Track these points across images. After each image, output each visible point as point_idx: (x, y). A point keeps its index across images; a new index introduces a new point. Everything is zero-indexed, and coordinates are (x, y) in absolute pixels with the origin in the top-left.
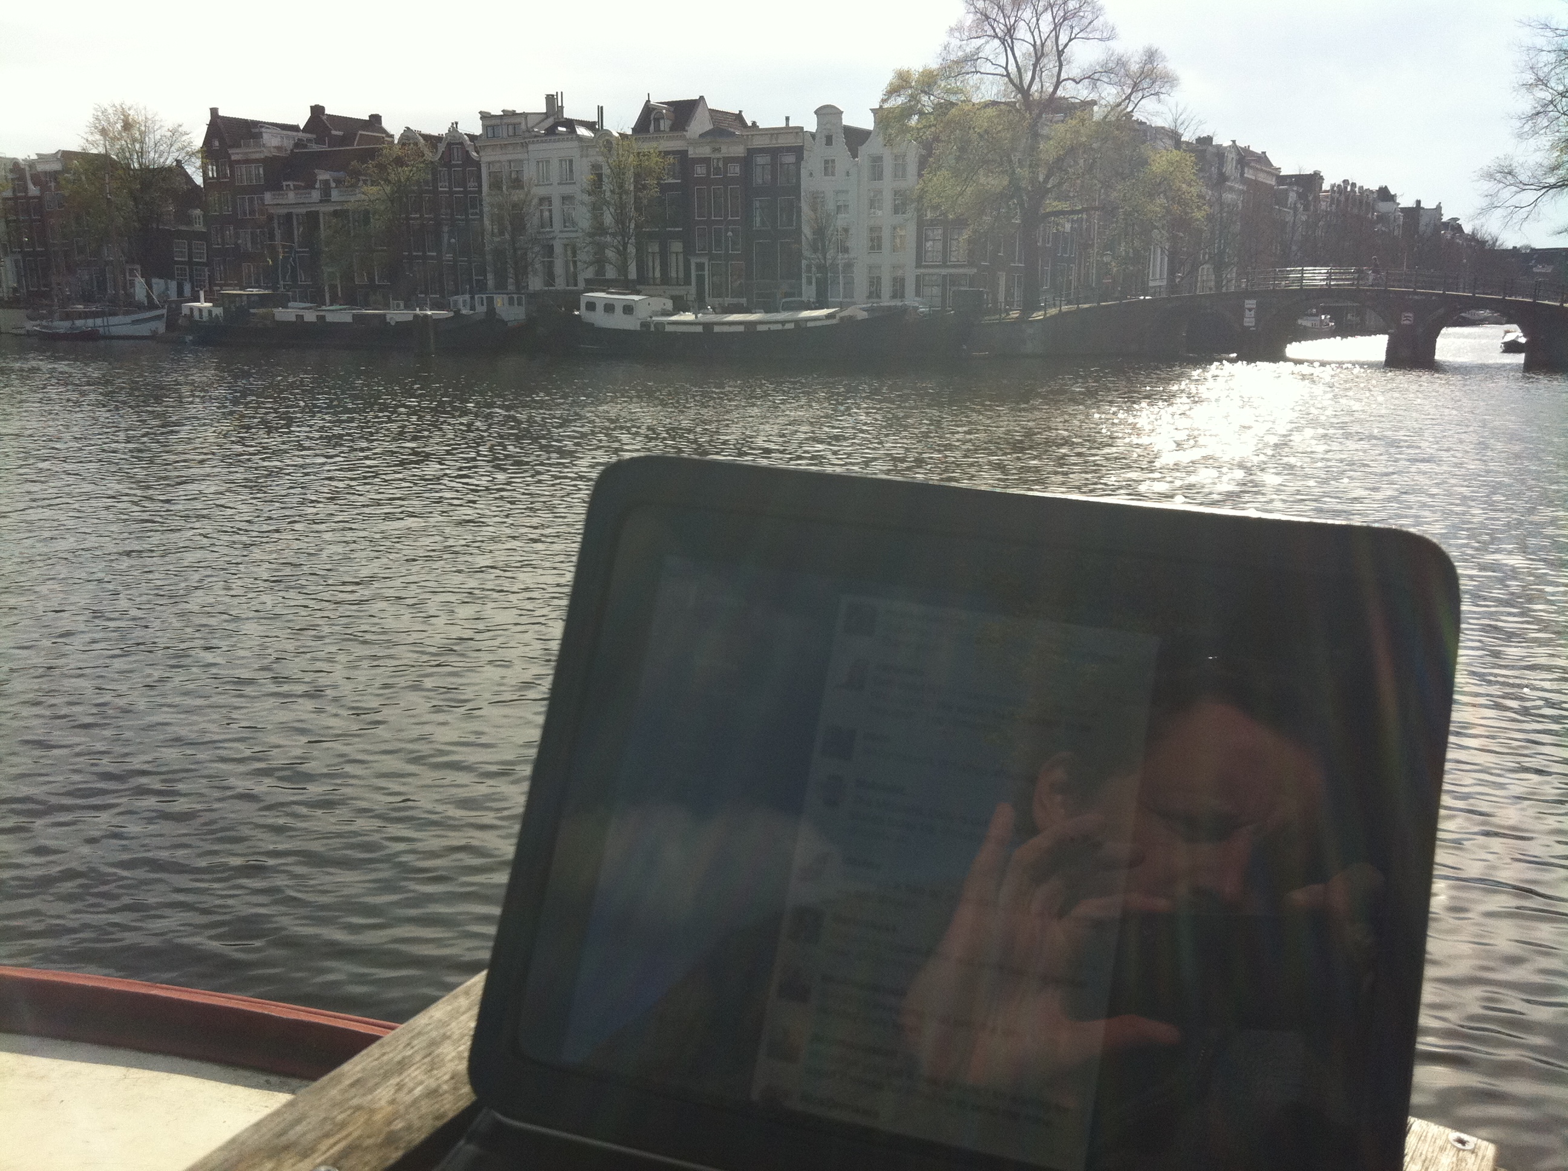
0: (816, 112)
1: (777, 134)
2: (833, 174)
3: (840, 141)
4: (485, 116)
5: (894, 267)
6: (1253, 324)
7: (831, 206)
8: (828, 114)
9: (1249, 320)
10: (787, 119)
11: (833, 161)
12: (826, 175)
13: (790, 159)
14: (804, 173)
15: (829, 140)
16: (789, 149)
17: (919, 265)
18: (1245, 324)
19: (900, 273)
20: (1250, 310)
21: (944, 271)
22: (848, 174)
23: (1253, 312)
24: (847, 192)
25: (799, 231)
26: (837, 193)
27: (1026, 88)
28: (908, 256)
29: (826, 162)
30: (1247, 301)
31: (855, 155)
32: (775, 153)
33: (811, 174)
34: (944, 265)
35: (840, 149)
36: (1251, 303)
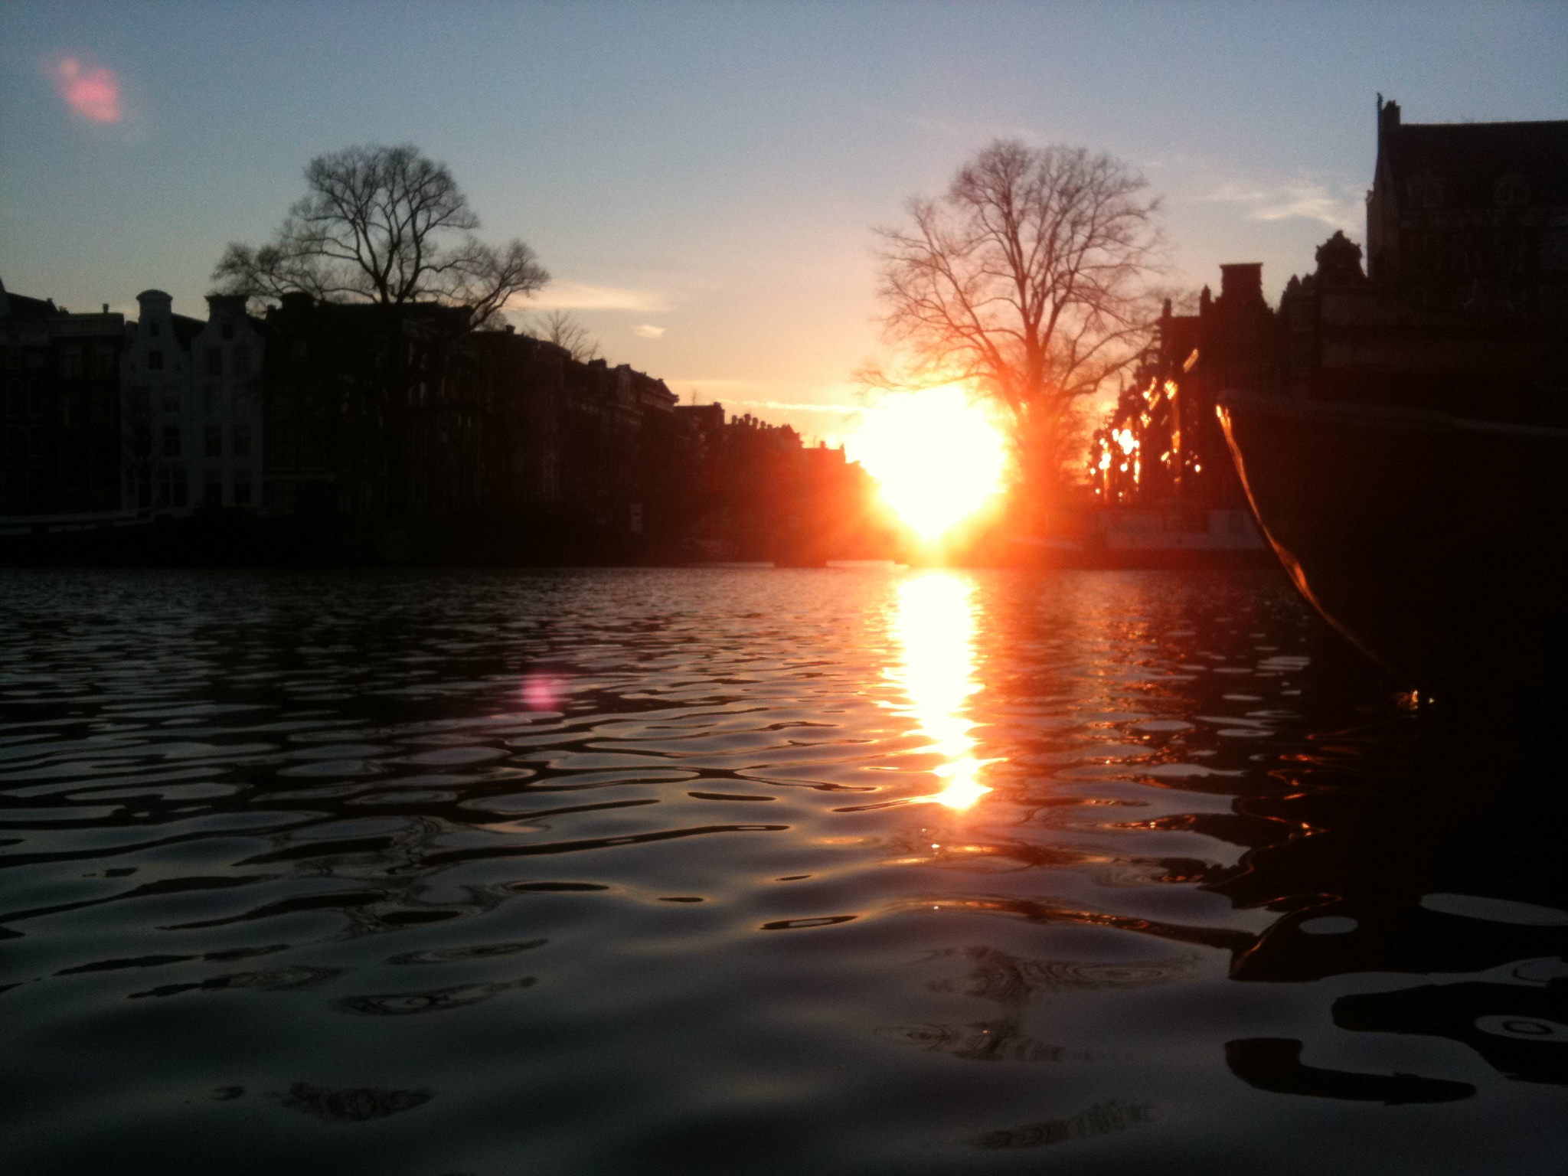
0: (139, 298)
1: (92, 320)
2: (160, 367)
3: (166, 333)
5: (237, 473)
6: (640, 529)
7: (156, 403)
8: (154, 302)
9: (636, 525)
10: (106, 307)
11: (161, 353)
12: (152, 367)
13: (107, 350)
14: (124, 365)
15: (155, 331)
16: (106, 339)
17: (267, 470)
18: (632, 530)
19: (244, 479)
20: (637, 515)
21: (299, 478)
22: (179, 366)
23: (640, 516)
24: (177, 387)
25: (117, 431)
26: (165, 388)
27: (382, 274)
28: (254, 461)
29: (151, 355)
31: (186, 348)
32: (87, 342)
33: (133, 367)
35: (167, 342)
36: (637, 508)
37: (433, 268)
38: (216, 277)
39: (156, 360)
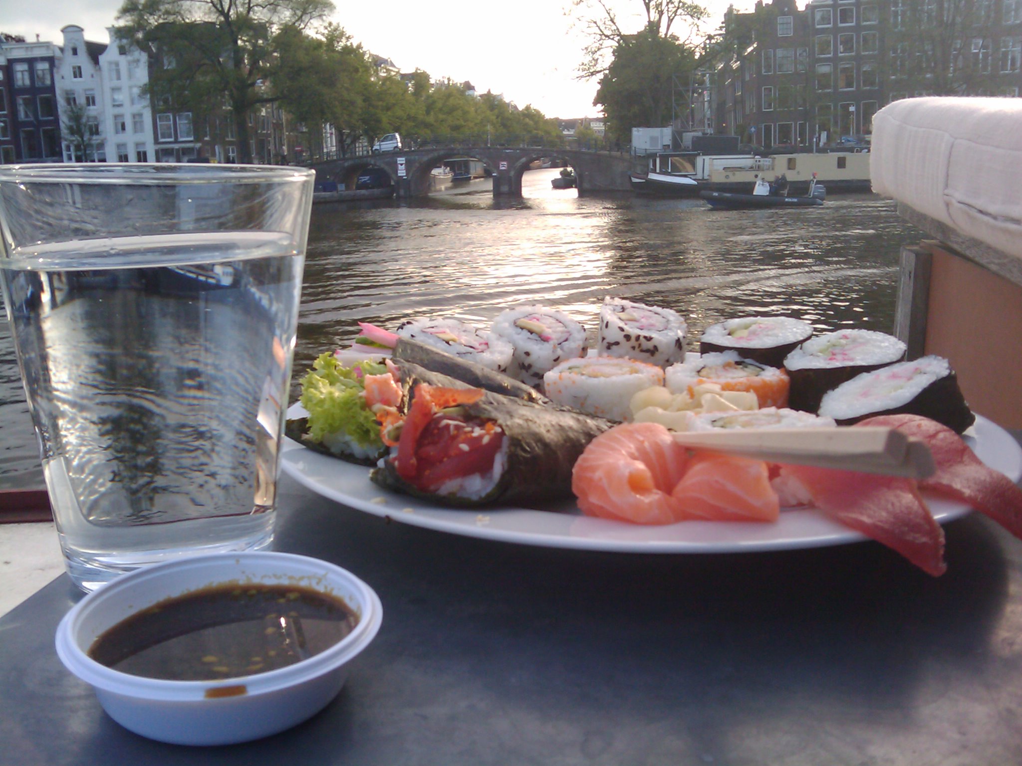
0: (63, 31)
1: (32, 48)
2: (81, 76)
3: (82, 51)
5: (137, 145)
6: (405, 174)
7: (82, 101)
8: (72, 31)
9: (402, 172)
10: (38, 36)
11: (79, 68)
12: (75, 77)
13: (45, 66)
14: (57, 78)
15: (75, 52)
16: (43, 59)
17: (156, 141)
18: (399, 175)
19: (141, 149)
20: (402, 165)
21: (176, 146)
22: (92, 76)
23: (403, 165)
24: (92, 90)
25: (57, 121)
26: (85, 90)
27: (226, 11)
28: (147, 136)
29: (74, 68)
30: (399, 159)
31: (96, 61)
32: (31, 62)
33: (63, 78)
34: (176, 142)
35: (83, 60)
36: (401, 160)
37: (261, 6)
38: (118, 18)
39: (78, 72)
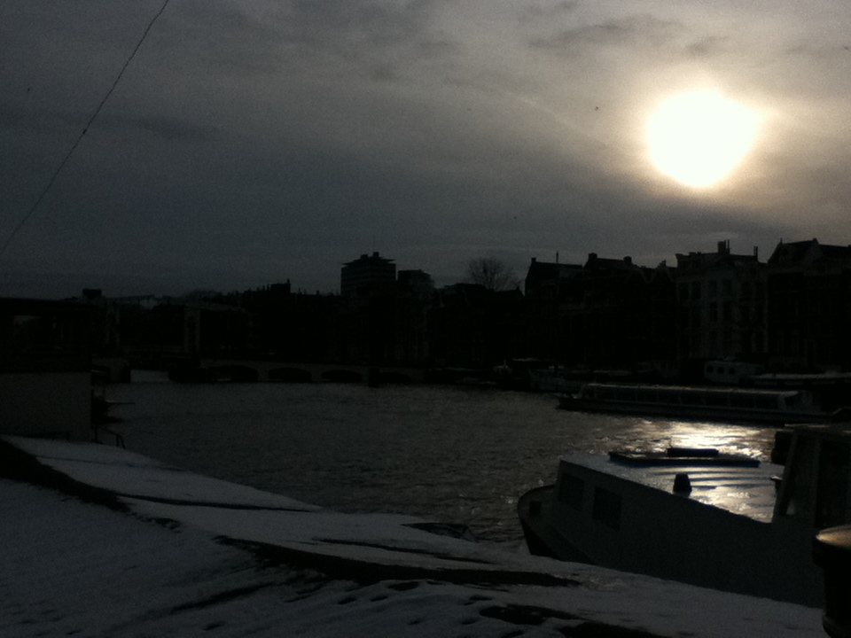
4: (679, 257)
